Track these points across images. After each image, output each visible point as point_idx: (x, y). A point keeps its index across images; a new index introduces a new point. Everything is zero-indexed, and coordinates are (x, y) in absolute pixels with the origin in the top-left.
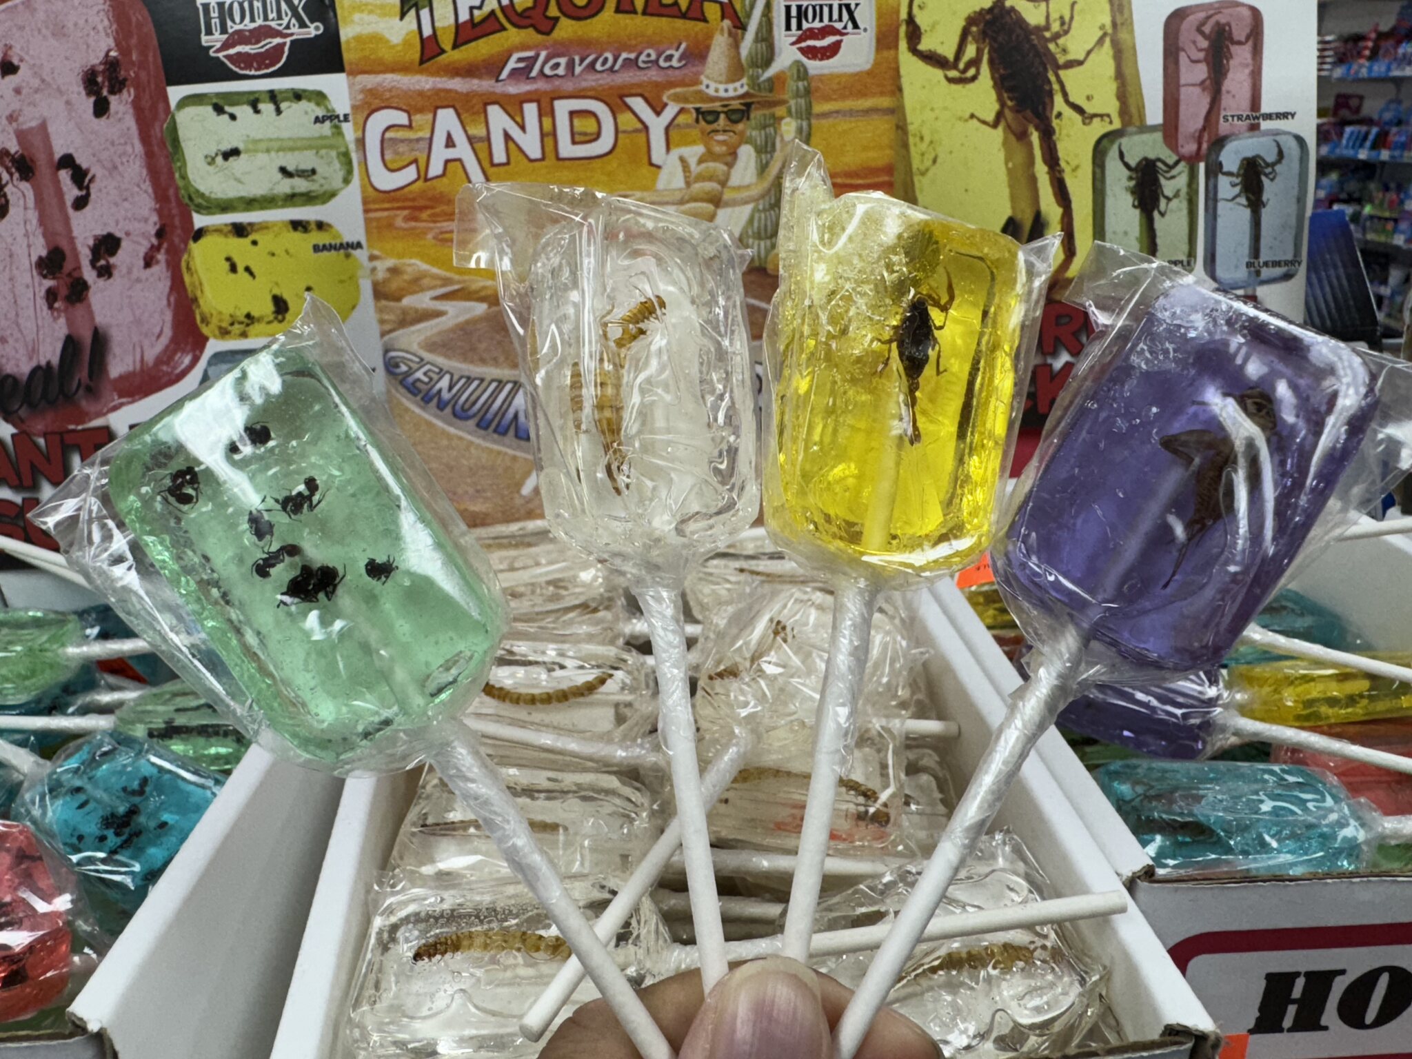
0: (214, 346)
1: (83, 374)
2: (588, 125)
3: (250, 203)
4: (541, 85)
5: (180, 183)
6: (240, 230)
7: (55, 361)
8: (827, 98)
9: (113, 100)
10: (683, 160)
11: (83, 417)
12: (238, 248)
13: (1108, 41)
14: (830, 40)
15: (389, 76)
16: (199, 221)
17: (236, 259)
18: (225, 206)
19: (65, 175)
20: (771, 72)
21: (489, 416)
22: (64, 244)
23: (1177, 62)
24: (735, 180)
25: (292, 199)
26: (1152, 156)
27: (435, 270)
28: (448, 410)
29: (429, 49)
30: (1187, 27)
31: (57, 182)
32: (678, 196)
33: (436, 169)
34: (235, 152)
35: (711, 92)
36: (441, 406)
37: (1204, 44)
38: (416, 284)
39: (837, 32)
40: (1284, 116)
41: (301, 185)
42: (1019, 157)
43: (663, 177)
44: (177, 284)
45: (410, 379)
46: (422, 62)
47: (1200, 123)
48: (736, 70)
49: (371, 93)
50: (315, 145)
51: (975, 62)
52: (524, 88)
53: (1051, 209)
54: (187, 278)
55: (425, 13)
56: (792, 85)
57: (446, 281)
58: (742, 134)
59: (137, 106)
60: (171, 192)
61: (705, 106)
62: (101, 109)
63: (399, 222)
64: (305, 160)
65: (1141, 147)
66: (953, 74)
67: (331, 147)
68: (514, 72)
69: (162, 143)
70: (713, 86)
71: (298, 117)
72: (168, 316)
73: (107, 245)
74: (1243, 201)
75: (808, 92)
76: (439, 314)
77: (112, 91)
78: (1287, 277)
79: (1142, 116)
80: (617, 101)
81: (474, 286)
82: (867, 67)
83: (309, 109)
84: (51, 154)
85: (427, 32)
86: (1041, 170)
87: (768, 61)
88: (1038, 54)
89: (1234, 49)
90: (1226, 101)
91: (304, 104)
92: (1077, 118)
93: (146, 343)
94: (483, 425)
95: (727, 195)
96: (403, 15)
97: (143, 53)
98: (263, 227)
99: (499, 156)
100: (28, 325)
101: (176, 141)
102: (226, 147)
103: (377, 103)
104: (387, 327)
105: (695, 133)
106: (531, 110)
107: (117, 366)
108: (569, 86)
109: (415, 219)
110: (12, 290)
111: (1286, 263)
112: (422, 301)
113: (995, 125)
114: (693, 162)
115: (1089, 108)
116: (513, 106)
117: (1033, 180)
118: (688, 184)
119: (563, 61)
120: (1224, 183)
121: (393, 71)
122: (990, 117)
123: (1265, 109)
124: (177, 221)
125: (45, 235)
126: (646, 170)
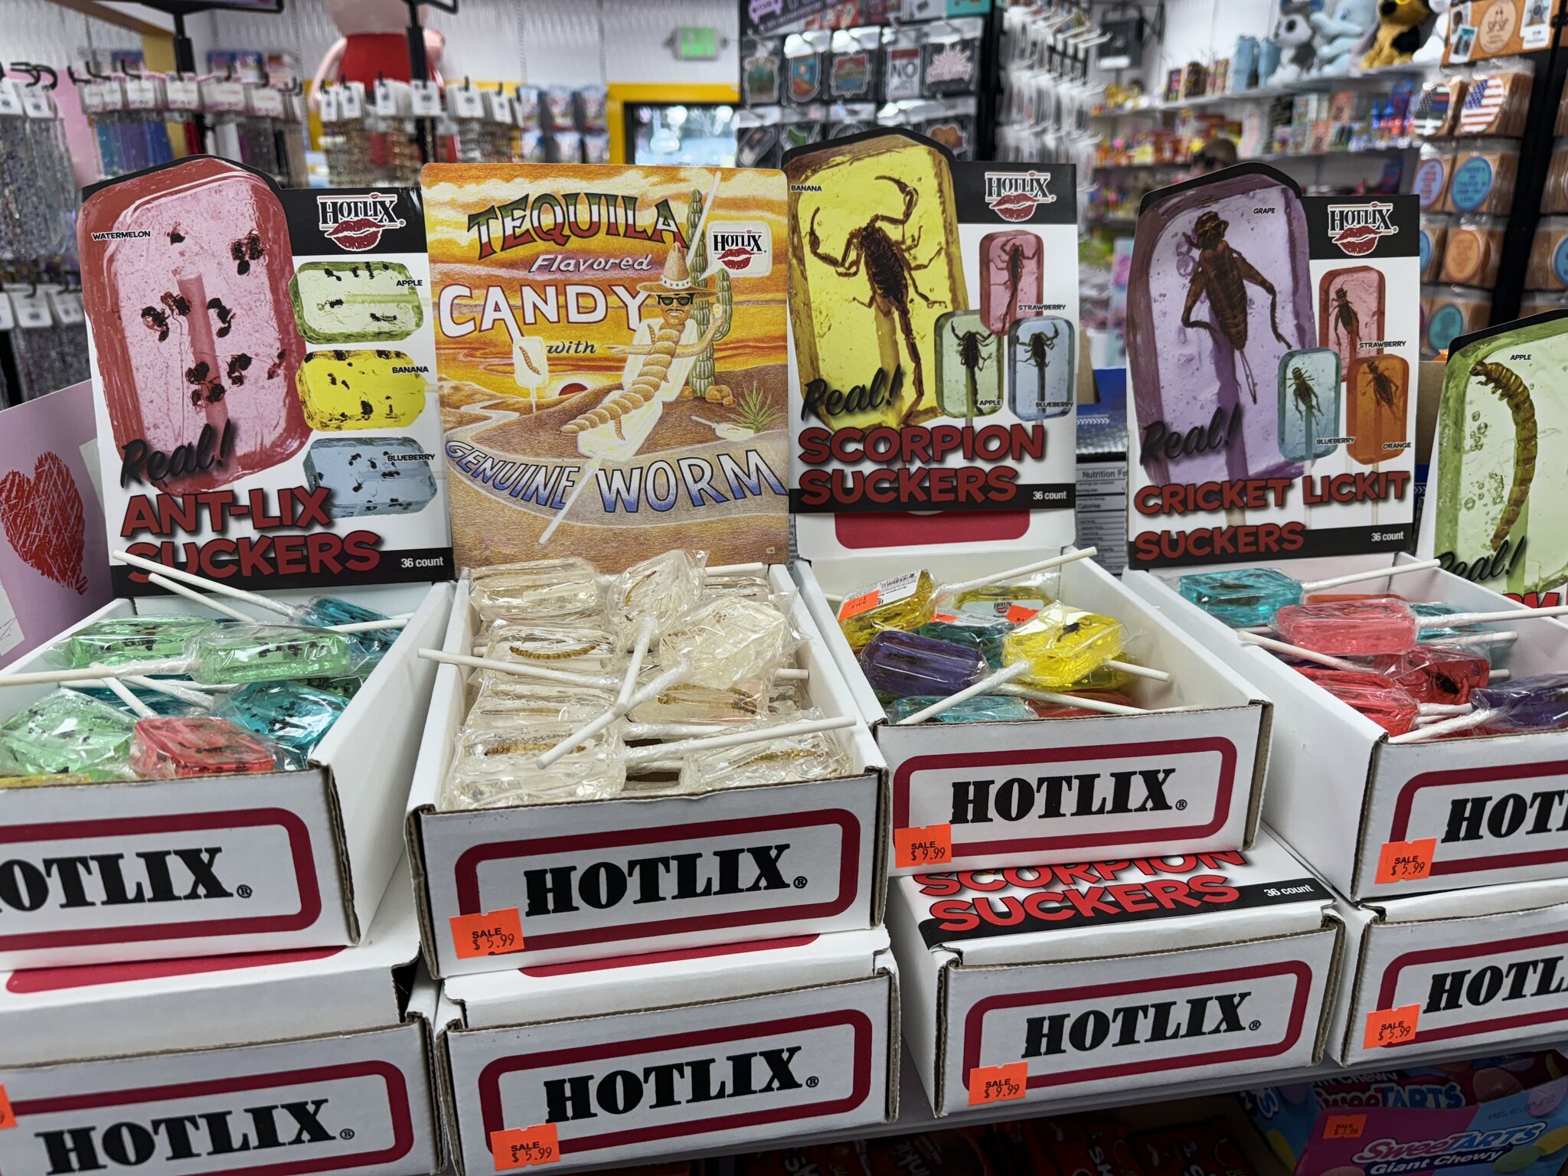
0: (316, 435)
1: (216, 453)
2: (590, 303)
3: (348, 337)
4: (558, 276)
5: (298, 322)
6: (340, 355)
7: (195, 443)
8: (743, 293)
9: (253, 263)
10: (649, 327)
11: (214, 483)
12: (339, 368)
13: (943, 253)
14: (743, 257)
15: (459, 265)
16: (310, 348)
17: (336, 375)
18: (330, 339)
19: (213, 313)
20: (705, 275)
21: (519, 488)
22: (208, 360)
23: (988, 269)
24: (683, 342)
25: (378, 335)
26: (973, 330)
27: (484, 389)
28: (491, 482)
29: (486, 251)
30: (995, 249)
31: (206, 317)
32: (647, 349)
33: (487, 325)
34: (339, 302)
35: (668, 285)
36: (485, 480)
37: (1006, 258)
38: (470, 398)
39: (746, 252)
40: (1058, 307)
41: (385, 326)
42: (886, 327)
43: (637, 336)
44: (292, 391)
45: (464, 461)
46: (480, 258)
47: (1004, 311)
48: (684, 273)
49: (446, 274)
50: (398, 300)
51: (856, 263)
52: (546, 277)
53: (908, 365)
54: (299, 387)
55: (484, 229)
56: (719, 283)
57: (492, 397)
58: (688, 312)
59: (269, 267)
60: (291, 327)
61: (664, 294)
62: (243, 269)
63: (461, 357)
64: (389, 310)
65: (968, 323)
66: (841, 270)
67: (408, 302)
68: (540, 267)
69: (287, 294)
70: (669, 282)
71: (386, 281)
72: (284, 413)
73: (241, 362)
74: (1033, 362)
75: (729, 288)
76: (486, 418)
77: (252, 258)
78: (1064, 413)
79: (966, 305)
80: (607, 289)
81: (511, 401)
82: (768, 274)
83: (395, 276)
84: (204, 298)
85: (485, 239)
86: (900, 337)
87: (704, 269)
88: (897, 259)
89: (1025, 262)
90: (1020, 296)
91: (390, 271)
92: (924, 303)
93: (266, 431)
94: (514, 494)
95: (678, 351)
96: (469, 229)
97: (277, 232)
98: (357, 354)
99: (530, 318)
100: (177, 417)
101: (297, 294)
102: (333, 299)
103: (449, 281)
104: (448, 426)
105: (658, 310)
106: (551, 291)
107: (243, 447)
108: (576, 277)
109: (472, 356)
110: (166, 391)
111: (1063, 404)
112: (475, 409)
113: (870, 306)
114: (656, 329)
115: (932, 298)
116: (540, 288)
117: (895, 344)
118: (653, 342)
119: (573, 262)
120: (1020, 349)
121: (461, 262)
122: (867, 301)
123: (1046, 302)
124: (294, 348)
125: (194, 353)
126: (626, 332)
